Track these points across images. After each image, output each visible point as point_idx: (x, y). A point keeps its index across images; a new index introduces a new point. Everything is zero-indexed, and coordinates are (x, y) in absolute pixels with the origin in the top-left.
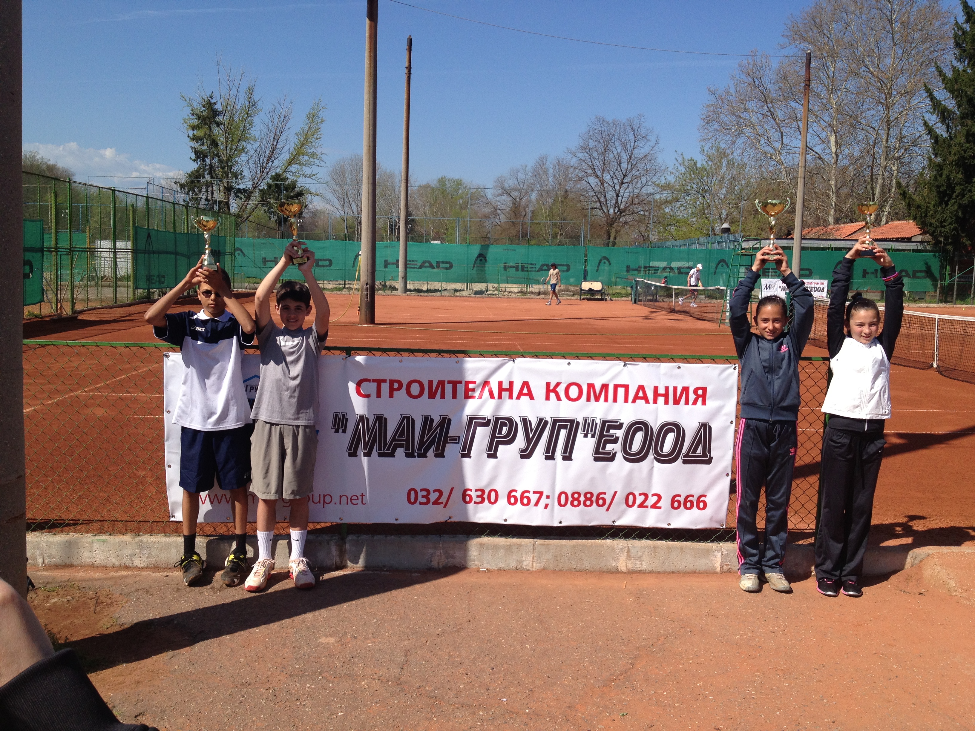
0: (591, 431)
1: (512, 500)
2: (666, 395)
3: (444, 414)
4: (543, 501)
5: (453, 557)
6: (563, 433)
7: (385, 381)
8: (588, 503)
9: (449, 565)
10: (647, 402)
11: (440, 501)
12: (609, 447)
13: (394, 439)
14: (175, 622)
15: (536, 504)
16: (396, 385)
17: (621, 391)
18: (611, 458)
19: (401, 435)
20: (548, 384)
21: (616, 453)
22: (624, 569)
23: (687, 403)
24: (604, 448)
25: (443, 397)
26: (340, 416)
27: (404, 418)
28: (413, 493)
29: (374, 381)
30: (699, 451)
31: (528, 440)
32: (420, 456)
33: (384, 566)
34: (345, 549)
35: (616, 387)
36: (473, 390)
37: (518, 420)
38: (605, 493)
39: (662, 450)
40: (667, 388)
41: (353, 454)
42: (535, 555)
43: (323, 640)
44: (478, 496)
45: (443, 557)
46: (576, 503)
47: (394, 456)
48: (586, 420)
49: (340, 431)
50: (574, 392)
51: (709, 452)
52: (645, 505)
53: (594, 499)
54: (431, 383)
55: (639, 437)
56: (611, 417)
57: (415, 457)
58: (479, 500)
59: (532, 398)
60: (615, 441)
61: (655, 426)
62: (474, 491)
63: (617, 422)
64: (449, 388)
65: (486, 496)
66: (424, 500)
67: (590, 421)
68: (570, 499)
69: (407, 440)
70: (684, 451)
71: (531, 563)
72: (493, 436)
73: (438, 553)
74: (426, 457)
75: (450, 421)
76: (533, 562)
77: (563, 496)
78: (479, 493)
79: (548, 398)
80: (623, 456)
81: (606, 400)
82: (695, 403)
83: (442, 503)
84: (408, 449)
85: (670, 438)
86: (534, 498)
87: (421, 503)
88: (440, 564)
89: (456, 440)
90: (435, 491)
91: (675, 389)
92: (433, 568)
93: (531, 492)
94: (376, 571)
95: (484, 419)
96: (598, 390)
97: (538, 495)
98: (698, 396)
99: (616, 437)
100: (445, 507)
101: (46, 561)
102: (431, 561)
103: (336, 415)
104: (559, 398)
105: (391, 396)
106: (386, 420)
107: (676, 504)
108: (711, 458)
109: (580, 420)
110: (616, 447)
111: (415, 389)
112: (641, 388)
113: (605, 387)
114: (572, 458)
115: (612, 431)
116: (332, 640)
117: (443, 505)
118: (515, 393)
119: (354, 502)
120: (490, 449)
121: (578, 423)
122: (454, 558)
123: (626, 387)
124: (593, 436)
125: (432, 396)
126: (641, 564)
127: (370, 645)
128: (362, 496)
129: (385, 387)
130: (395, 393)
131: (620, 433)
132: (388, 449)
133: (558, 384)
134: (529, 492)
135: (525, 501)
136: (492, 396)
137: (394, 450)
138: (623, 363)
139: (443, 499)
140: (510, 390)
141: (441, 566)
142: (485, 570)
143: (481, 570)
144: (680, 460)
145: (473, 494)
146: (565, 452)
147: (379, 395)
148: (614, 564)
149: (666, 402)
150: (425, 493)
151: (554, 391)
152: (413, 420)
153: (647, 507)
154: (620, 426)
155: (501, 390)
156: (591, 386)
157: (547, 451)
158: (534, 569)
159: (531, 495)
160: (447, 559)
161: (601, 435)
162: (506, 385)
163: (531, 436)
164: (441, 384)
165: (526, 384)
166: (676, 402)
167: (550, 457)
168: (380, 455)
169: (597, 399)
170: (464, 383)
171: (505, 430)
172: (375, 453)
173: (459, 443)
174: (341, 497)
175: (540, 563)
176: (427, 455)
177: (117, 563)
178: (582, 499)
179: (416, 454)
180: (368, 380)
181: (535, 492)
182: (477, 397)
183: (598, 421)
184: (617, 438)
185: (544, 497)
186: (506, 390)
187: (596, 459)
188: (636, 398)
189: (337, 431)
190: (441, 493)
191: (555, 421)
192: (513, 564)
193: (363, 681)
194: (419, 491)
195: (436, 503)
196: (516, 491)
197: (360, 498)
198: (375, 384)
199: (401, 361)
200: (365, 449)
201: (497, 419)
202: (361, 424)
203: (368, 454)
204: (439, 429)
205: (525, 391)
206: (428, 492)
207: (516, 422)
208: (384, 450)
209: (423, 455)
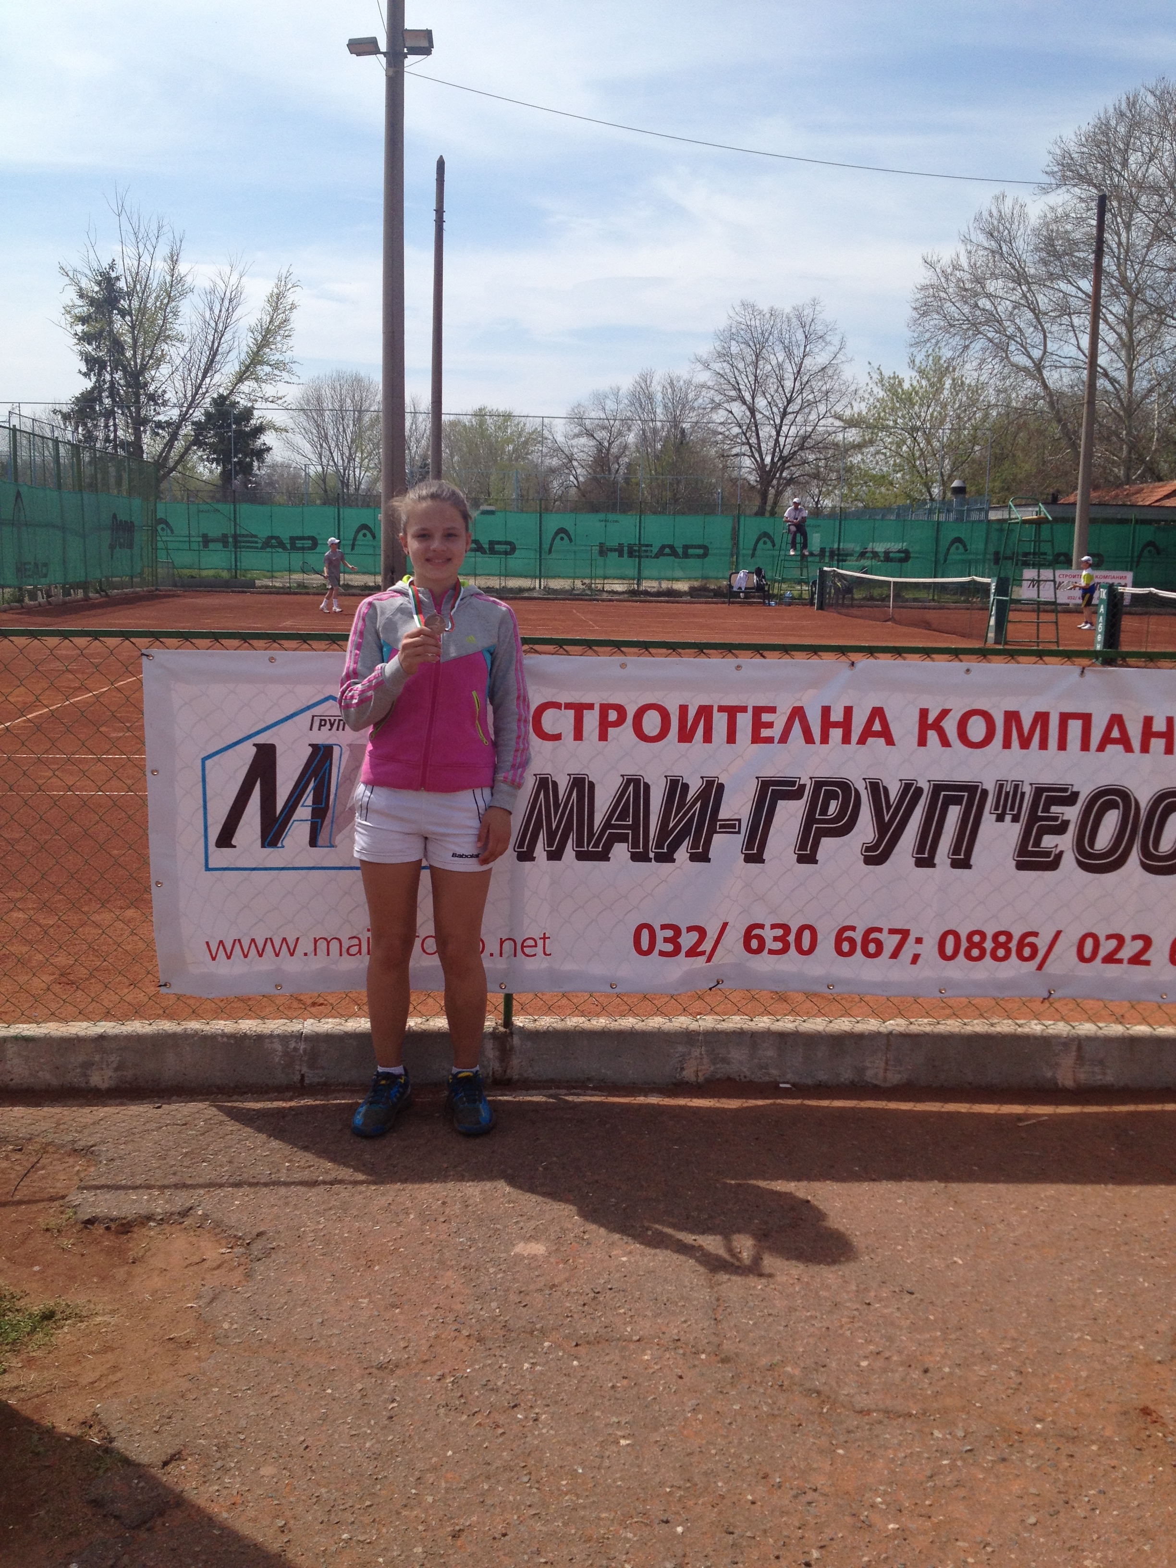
0: (1012, 809)
1: (846, 947)
2: (1168, 735)
3: (710, 773)
4: (910, 948)
5: (725, 1060)
6: (954, 813)
7: (591, 707)
8: (1001, 953)
9: (718, 1076)
10: (1129, 749)
11: (700, 949)
12: (1048, 841)
13: (607, 825)
15: (895, 955)
16: (613, 716)
17: (1075, 728)
18: (1052, 863)
19: (623, 816)
20: (924, 713)
21: (1061, 853)
22: (1069, 1083)
24: (1037, 843)
25: (708, 739)
27: (629, 781)
28: (645, 933)
29: (568, 706)
31: (882, 827)
32: (660, 858)
33: (589, 1079)
34: (512, 1048)
35: (1065, 718)
36: (770, 725)
37: (861, 786)
38: (1036, 934)
39: (1156, 847)
40: (1169, 721)
41: (526, 856)
42: (890, 1056)
43: (522, 1248)
44: (776, 939)
45: (705, 1061)
46: (975, 952)
47: (608, 859)
48: (1001, 786)
50: (977, 729)
53: (1013, 945)
54: (684, 709)
55: (1111, 820)
56: (1047, 778)
57: (650, 860)
58: (779, 945)
59: (890, 742)
60: (1061, 829)
61: (1144, 796)
62: (768, 927)
63: (1066, 790)
64: (720, 721)
65: (791, 938)
66: (669, 947)
67: (1009, 788)
68: (964, 944)
69: (635, 827)
71: (882, 1072)
72: (810, 820)
73: (696, 1052)
75: (721, 787)
76: (886, 1070)
77: (950, 940)
78: (779, 932)
79: (923, 742)
80: (1077, 858)
81: (1043, 745)
83: (703, 953)
84: (635, 845)
85: (1174, 822)
86: (890, 942)
87: (662, 953)
88: (700, 1074)
89: (734, 826)
90: (690, 929)
92: (687, 1083)
93: (885, 931)
95: (793, 783)
96: (1027, 724)
97: (897, 938)
99: (1063, 821)
100: (709, 960)
102: (682, 1069)
104: (945, 742)
105: (603, 737)
106: (592, 785)
109: (990, 786)
110: (1065, 843)
111: (652, 723)
112: (1116, 720)
113: (1042, 718)
114: (972, 862)
115: (1054, 809)
116: (538, 1249)
117: (703, 958)
118: (856, 733)
119: (527, 950)
120: (803, 845)
121: (985, 793)
122: (728, 1064)
123: (1086, 719)
124: (1015, 819)
125: (685, 736)
126: (1104, 1074)
127: (624, 1259)
128: (544, 938)
129: (591, 720)
130: (611, 730)
131: (1072, 813)
132: (596, 845)
133: (945, 713)
134: (880, 930)
135: (872, 948)
136: (809, 738)
137: (608, 848)
138: (1078, 670)
139: (707, 946)
140: (846, 725)
141: (701, 1079)
142: (788, 1086)
143: (781, 1085)
145: (768, 934)
146: (956, 850)
147: (578, 735)
148: (1049, 1074)
149: (1169, 750)
150: (670, 933)
151: (937, 726)
152: (647, 787)
153: (1120, 961)
154: (1071, 799)
155: (827, 724)
156: (1012, 717)
157: (921, 849)
158: (888, 1085)
159: (883, 937)
160: (714, 1064)
161: (1033, 818)
162: (837, 715)
163: (887, 819)
164: (705, 712)
165: (878, 713)
167: (925, 860)
168: (581, 856)
169: (1025, 744)
170: (750, 710)
171: (833, 807)
172: (569, 852)
173: (739, 832)
174: (502, 942)
175: (899, 1073)
176: (676, 856)
177: (56, 1083)
178: (989, 945)
179: (652, 855)
180: (557, 705)
181: (892, 931)
182: (776, 740)
183: (1027, 789)
184: (1065, 824)
185: (911, 939)
186: (836, 725)
187: (1021, 866)
188: (1106, 740)
190: (702, 932)
191: (938, 788)
192: (846, 1075)
193: (644, 1352)
194: (657, 928)
195: (693, 952)
196: (853, 929)
197: (540, 943)
198: (571, 713)
199: (623, 666)
200: (550, 844)
201: (819, 784)
202: (542, 795)
203: (555, 855)
204: (698, 804)
205: (877, 726)
206: (677, 930)
207: (856, 790)
208: (588, 847)
209: (667, 858)
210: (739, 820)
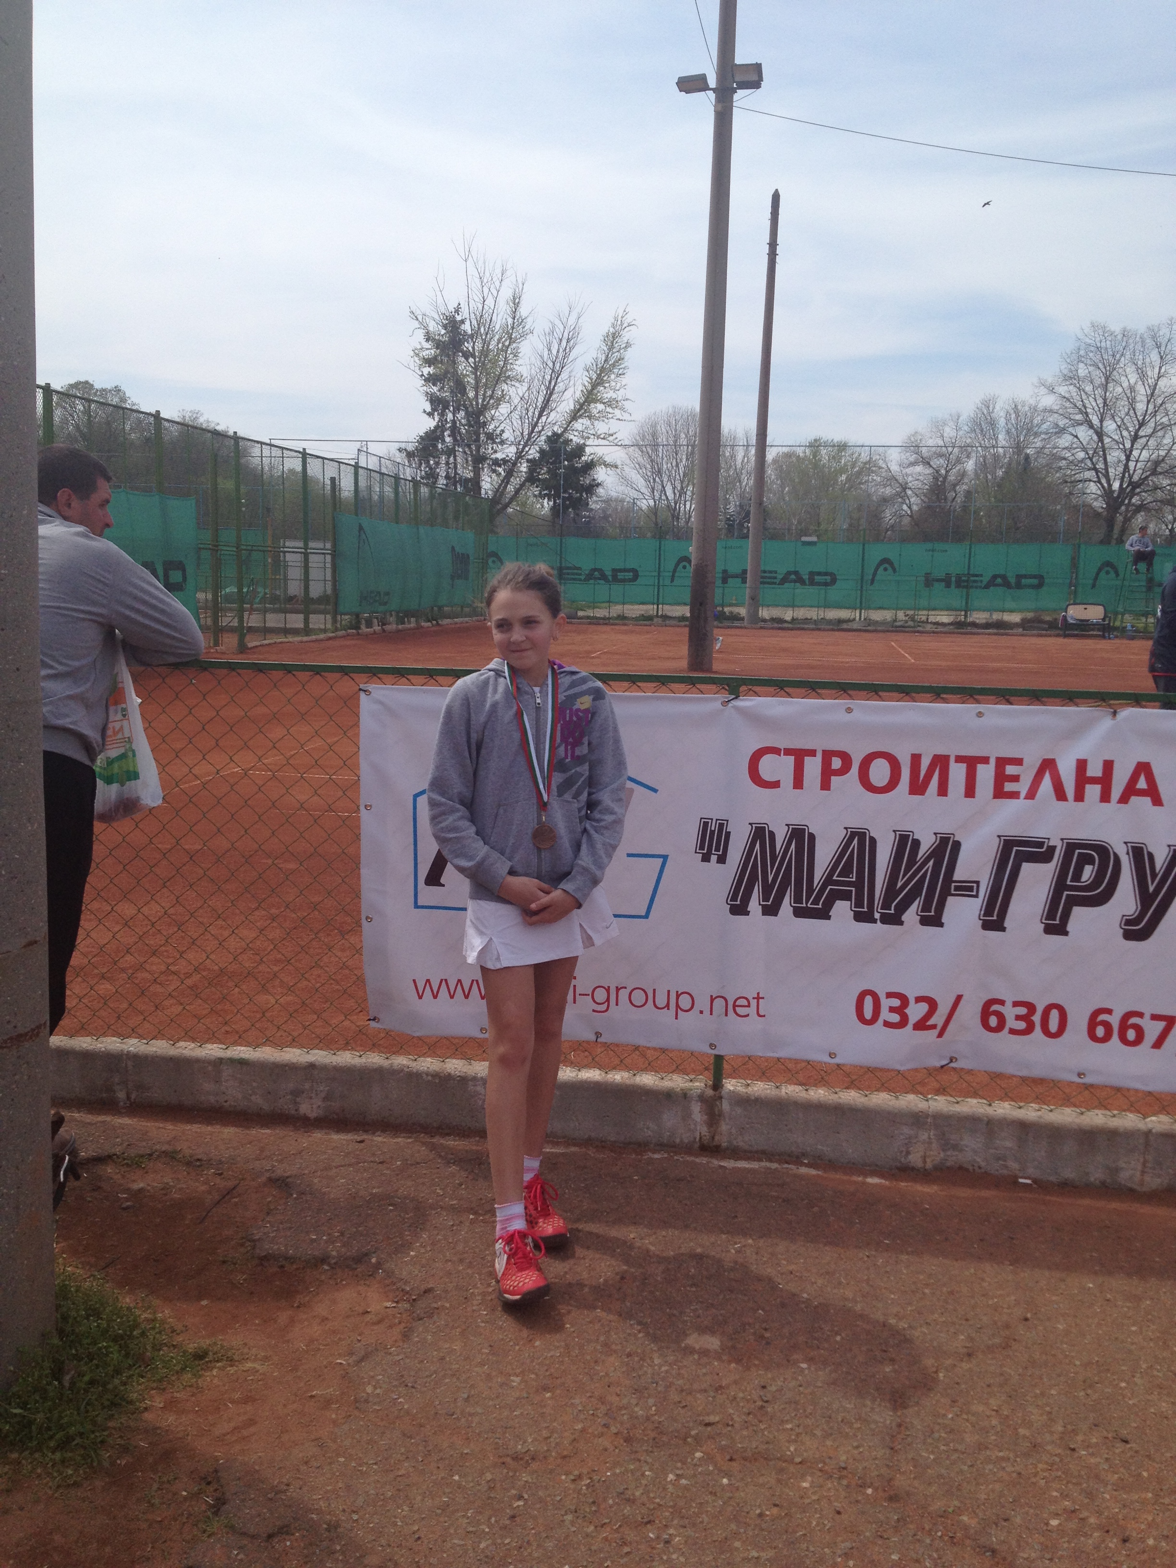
1: (1100, 1031)
3: (945, 829)
5: (955, 1147)
7: (812, 753)
9: (948, 1164)
11: (930, 1022)
13: (828, 880)
15: (1158, 1044)
16: (836, 763)
19: (846, 871)
25: (943, 791)
26: (714, 826)
27: (853, 835)
28: (868, 1001)
29: (788, 752)
31: (1145, 897)
32: (887, 920)
33: (803, 1154)
34: (721, 1114)
36: (1015, 779)
37: (1121, 851)
41: (739, 909)
42: (1149, 1158)
44: (1018, 1018)
45: (935, 1146)
47: (828, 918)
49: (714, 858)
54: (916, 759)
57: (874, 921)
58: (1022, 1025)
59: (1157, 801)
62: (1009, 1004)
64: (957, 773)
65: (1037, 1018)
66: (895, 1018)
69: (859, 885)
71: (1138, 1174)
72: (1060, 886)
73: (924, 1136)
74: (901, 923)
75: (957, 845)
76: (1143, 1173)
78: (1023, 1011)
83: (934, 1027)
84: (859, 904)
87: (887, 1024)
88: (928, 1160)
89: (970, 889)
90: (919, 1000)
92: (914, 1168)
93: (1147, 1016)
95: (1040, 844)
97: (1161, 1025)
100: (940, 1035)
101: (133, 1096)
102: (908, 1153)
103: (706, 824)
105: (825, 785)
106: (812, 837)
111: (880, 772)
117: (935, 1032)
118: (1117, 791)
119: (738, 1010)
120: (1051, 913)
122: (961, 1151)
125: (918, 788)
128: (758, 998)
129: (813, 767)
130: (835, 780)
132: (816, 902)
134: (1140, 1015)
135: (1131, 1035)
136: (1060, 795)
137: (829, 905)
139: (938, 1019)
140: (1105, 780)
141: (929, 1165)
142: (1028, 1181)
143: (1021, 1180)
145: (1010, 1012)
147: (798, 783)
150: (896, 1003)
152: (873, 841)
155: (1082, 780)
158: (1145, 1189)
159: (1146, 1023)
160: (944, 1150)
162: (1095, 770)
163: (1151, 889)
164: (941, 762)
165: (1144, 768)
168: (799, 913)
170: (993, 761)
171: (1088, 873)
172: (786, 907)
173: (976, 896)
174: (712, 1000)
175: (1159, 1177)
176: (904, 918)
179: (877, 916)
180: (775, 751)
181: (1155, 1017)
182: (1023, 795)
186: (1094, 781)
189: (706, 858)
190: (933, 1005)
192: (1097, 1175)
194: (882, 996)
195: (921, 1025)
196: (1109, 1011)
197: (754, 1003)
198: (791, 759)
199: (849, 710)
200: (766, 899)
201: (1071, 847)
202: (758, 846)
203: (771, 910)
204: (931, 863)
205: (1142, 784)
206: (904, 999)
207: (1115, 855)
208: (807, 904)
209: (894, 919)
210: (978, 883)
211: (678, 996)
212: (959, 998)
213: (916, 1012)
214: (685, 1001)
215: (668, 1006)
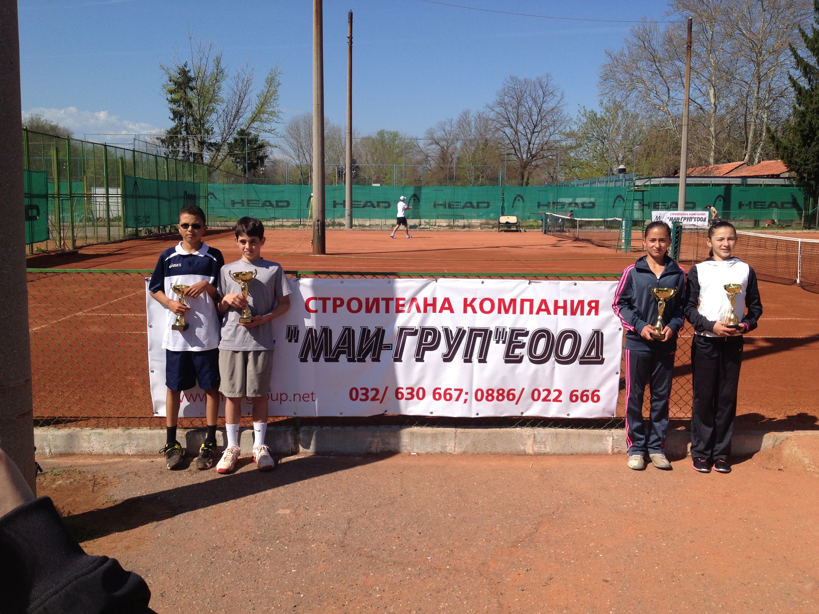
0: (502, 338)
1: (437, 396)
2: (565, 308)
3: (379, 325)
4: (463, 397)
5: (388, 443)
6: (479, 340)
7: (329, 299)
8: (500, 398)
9: (385, 450)
10: (549, 313)
11: (377, 398)
12: (517, 351)
13: (337, 347)
14: (159, 499)
15: (457, 400)
16: (338, 302)
17: (527, 305)
18: (519, 360)
19: (344, 343)
20: (466, 300)
21: (523, 356)
22: (531, 452)
23: (582, 314)
24: (513, 352)
25: (378, 311)
26: (292, 328)
27: (346, 329)
28: (354, 392)
29: (320, 299)
30: (593, 354)
31: (450, 346)
32: (359, 360)
33: (332, 452)
34: (299, 438)
35: (523, 301)
36: (403, 305)
37: (441, 330)
38: (514, 390)
39: (561, 353)
40: (565, 302)
41: (304, 360)
42: (457, 441)
43: (281, 512)
44: (408, 394)
45: (380, 444)
46: (490, 398)
47: (338, 361)
48: (498, 329)
49: (293, 341)
50: (487, 306)
51: (602, 354)
52: (548, 399)
53: (505, 394)
54: (367, 300)
55: (542, 342)
56: (519, 326)
57: (355, 361)
58: (410, 396)
59: (452, 311)
60: (522, 346)
61: (556, 333)
62: (405, 389)
63: (524, 330)
64: (382, 304)
65: (415, 393)
66: (364, 397)
67: (501, 330)
68: (485, 395)
69: (349, 348)
70: (580, 353)
71: (453, 448)
72: (420, 344)
73: (376, 440)
74: (365, 361)
75: (384, 331)
76: (455, 447)
77: (479, 393)
78: (410, 391)
79: (465, 311)
80: (529, 359)
81: (514, 312)
82: (589, 313)
83: (378, 399)
84: (349, 355)
85: (569, 343)
86: (455, 394)
87: (361, 400)
88: (378, 449)
89: (389, 347)
90: (372, 389)
91: (572, 302)
92: (372, 453)
93: (453, 390)
94: (325, 455)
95: (413, 329)
96: (507, 304)
97: (458, 392)
98: (592, 308)
99: (523, 343)
100: (381, 402)
101: (53, 451)
102: (370, 447)
103: (289, 328)
104: (474, 311)
105: (335, 311)
106: (331, 331)
107: (574, 398)
108: (603, 360)
109: (493, 329)
110: (524, 352)
111: (354, 305)
112: (544, 302)
113: (513, 301)
114: (487, 361)
115: (520, 338)
116: (288, 511)
117: (379, 401)
118: (438, 308)
119: (305, 399)
120: (418, 354)
121: (491, 332)
122: (389, 445)
123: (531, 301)
124: (504, 342)
125: (369, 310)
126: (546, 448)
127: (319, 515)
128: (312, 394)
129: (330, 304)
130: (338, 309)
131: (526, 340)
132: (333, 355)
133: (474, 300)
134: (451, 389)
135: (448, 397)
136: (419, 310)
137: (338, 356)
138: (528, 282)
139: (380, 396)
140: (434, 304)
141: (378, 451)
142: (415, 454)
143: (412, 454)
144: (577, 362)
145: (404, 392)
146: (480, 356)
147: (324, 310)
148: (522, 448)
149: (565, 313)
150: (364, 391)
151: (471, 305)
152: (353, 331)
153: (550, 400)
154: (526, 334)
155: (426, 305)
156: (501, 301)
157: (466, 355)
158: (456, 453)
159: (452, 392)
160: (384, 445)
161: (511, 342)
162: (430, 301)
163: (452, 343)
164: (376, 300)
165: (447, 300)
166: (573, 313)
167: (468, 360)
168: (327, 360)
169: (507, 312)
170: (395, 300)
171: (430, 338)
172: (322, 358)
173: (391, 349)
174: (294, 395)
175: (461, 448)
176: (366, 359)
177: (111, 452)
178: (495, 394)
179: (356, 359)
180: (315, 298)
181: (456, 390)
182: (406, 311)
183: (508, 330)
184: (524, 344)
185: (463, 393)
186: (430, 305)
187: (507, 362)
188: (539, 310)
189: (290, 341)
190: (377, 391)
191: (472, 330)
192: (438, 449)
193: (313, 544)
194: (359, 389)
195: (374, 399)
196: (440, 389)
197: (311, 396)
198: (321, 302)
199: (342, 282)
200: (314, 355)
201: (423, 329)
202: (310, 335)
203: (316, 360)
204: (375, 338)
205: (446, 305)
206: (367, 390)
207: (439, 331)
208: (330, 356)
209: (362, 360)
210: (392, 345)
211: (281, 395)
212: (387, 388)
213: (371, 394)
214: (284, 397)
215: (277, 399)
